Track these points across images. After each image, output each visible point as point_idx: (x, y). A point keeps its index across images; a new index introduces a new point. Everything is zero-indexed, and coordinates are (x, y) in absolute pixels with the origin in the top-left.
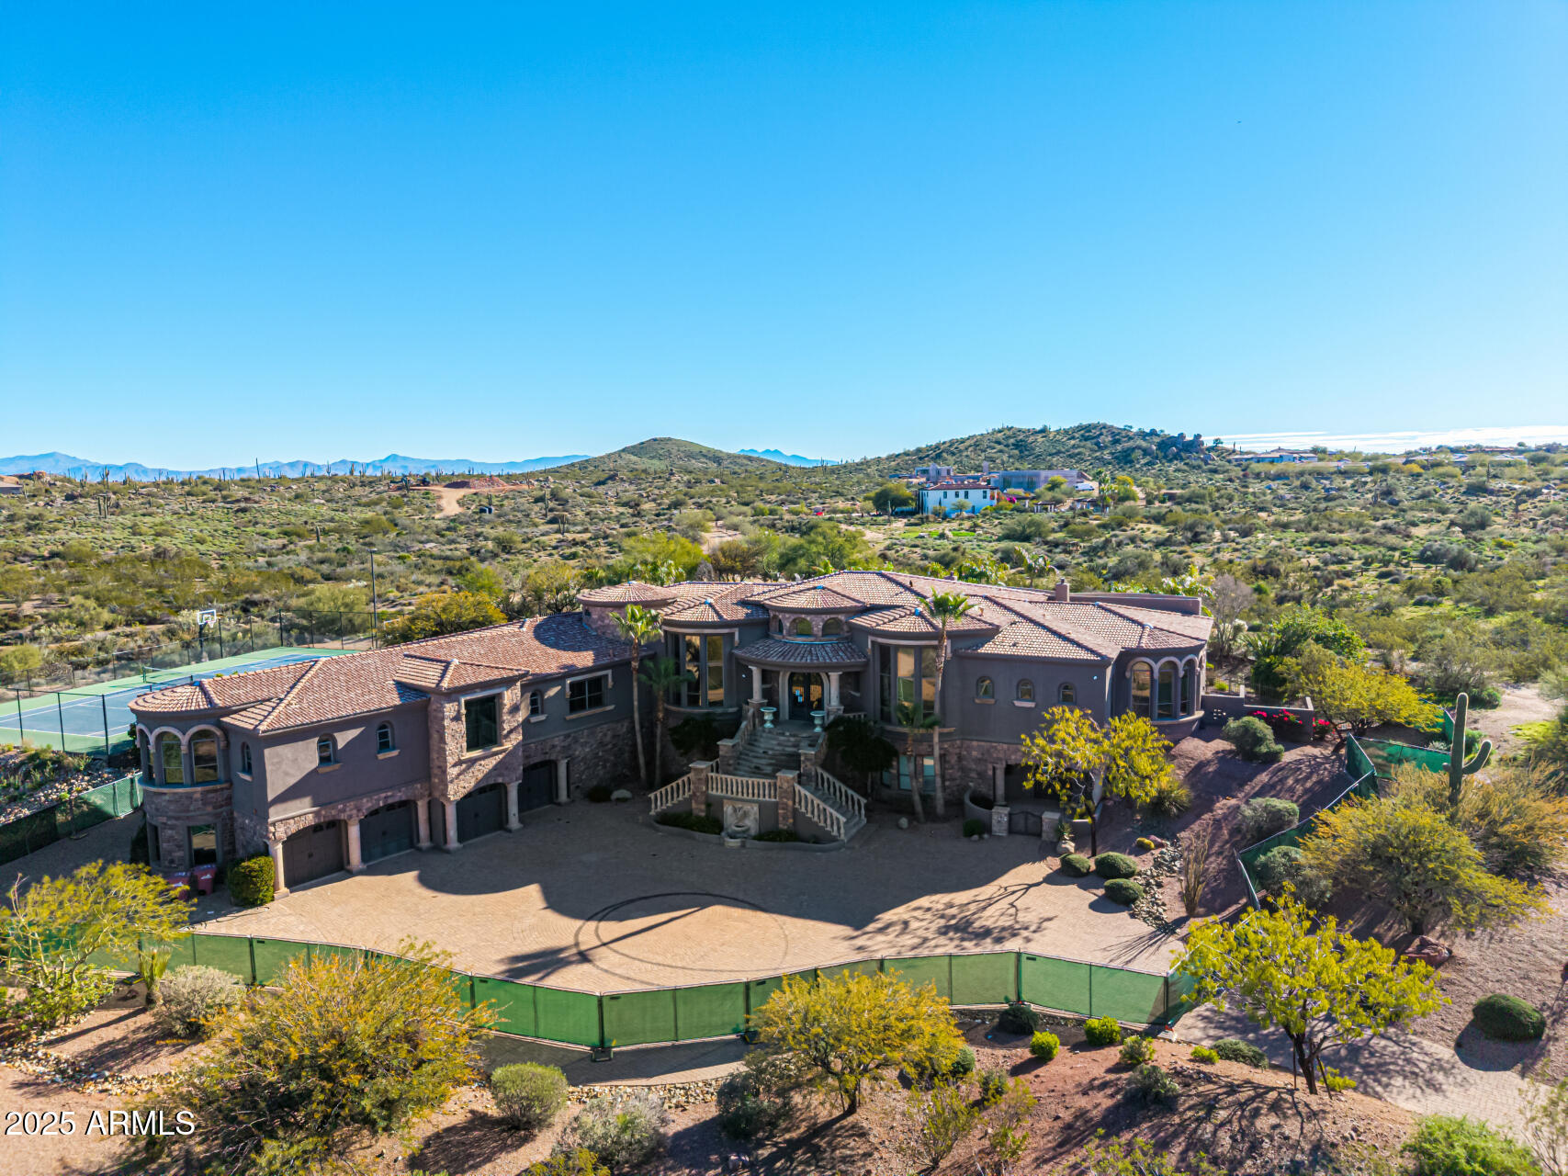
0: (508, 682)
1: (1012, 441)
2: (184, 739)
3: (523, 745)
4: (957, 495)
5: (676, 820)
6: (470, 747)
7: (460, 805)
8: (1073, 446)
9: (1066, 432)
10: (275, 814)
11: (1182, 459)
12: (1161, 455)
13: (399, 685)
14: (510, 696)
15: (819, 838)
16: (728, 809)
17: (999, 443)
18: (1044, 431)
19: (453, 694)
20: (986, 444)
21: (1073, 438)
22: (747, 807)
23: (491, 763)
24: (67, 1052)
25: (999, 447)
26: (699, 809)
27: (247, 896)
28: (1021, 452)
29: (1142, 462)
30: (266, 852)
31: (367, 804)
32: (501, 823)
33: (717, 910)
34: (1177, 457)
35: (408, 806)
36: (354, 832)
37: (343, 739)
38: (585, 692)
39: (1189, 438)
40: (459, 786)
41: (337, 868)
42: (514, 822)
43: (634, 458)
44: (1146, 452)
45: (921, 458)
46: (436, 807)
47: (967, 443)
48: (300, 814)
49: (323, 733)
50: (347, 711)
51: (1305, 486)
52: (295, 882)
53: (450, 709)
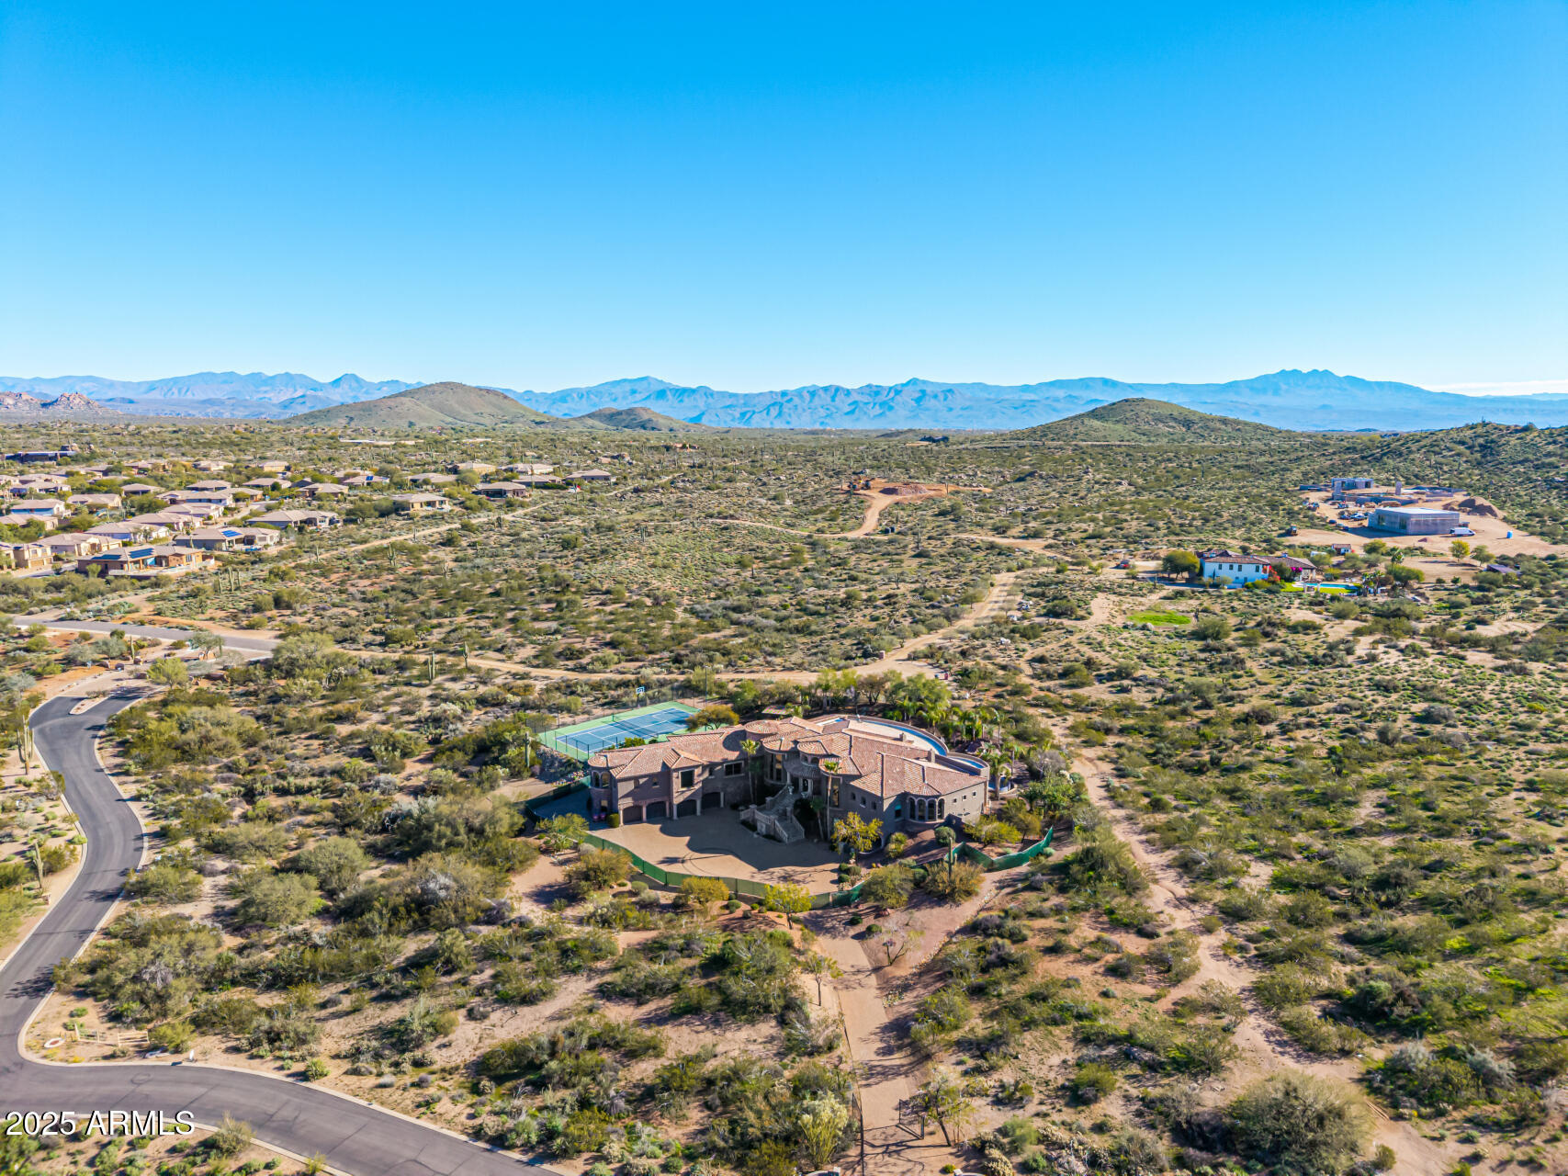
0: (697, 766)
3: (703, 787)
5: (745, 823)
6: (683, 786)
7: (679, 805)
10: (620, 802)
13: (664, 764)
14: (697, 771)
15: (780, 841)
19: (676, 770)
22: (765, 825)
23: (689, 793)
24: (560, 858)
27: (610, 824)
30: (617, 812)
31: (648, 802)
32: (694, 812)
33: (730, 857)
35: (663, 803)
36: (644, 810)
37: (641, 781)
38: (732, 768)
40: (677, 799)
41: (639, 820)
42: (698, 813)
43: (1096, 423)
46: (671, 804)
48: (628, 802)
49: (636, 779)
50: (644, 772)
52: (627, 822)
53: (675, 774)
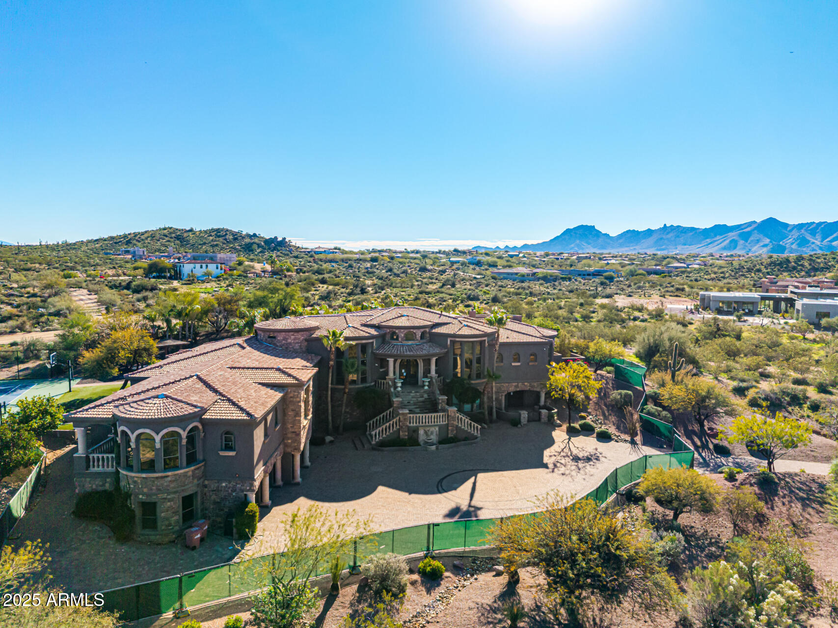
1: (173, 235)
2: (184, 434)
4: (201, 267)
5: (393, 443)
8: (212, 240)
9: (206, 232)
10: (256, 473)
11: (278, 251)
12: (267, 248)
16: (421, 432)
17: (166, 236)
18: (191, 230)
19: (304, 386)
20: (158, 236)
21: (211, 236)
22: (432, 429)
23: (308, 424)
25: (167, 239)
26: (404, 435)
28: (181, 242)
29: (258, 251)
34: (274, 249)
36: (267, 481)
37: (269, 421)
39: (280, 239)
42: (308, 462)
44: (259, 246)
45: (116, 243)
47: (146, 235)
49: (266, 418)
51: (351, 266)
53: (302, 395)
